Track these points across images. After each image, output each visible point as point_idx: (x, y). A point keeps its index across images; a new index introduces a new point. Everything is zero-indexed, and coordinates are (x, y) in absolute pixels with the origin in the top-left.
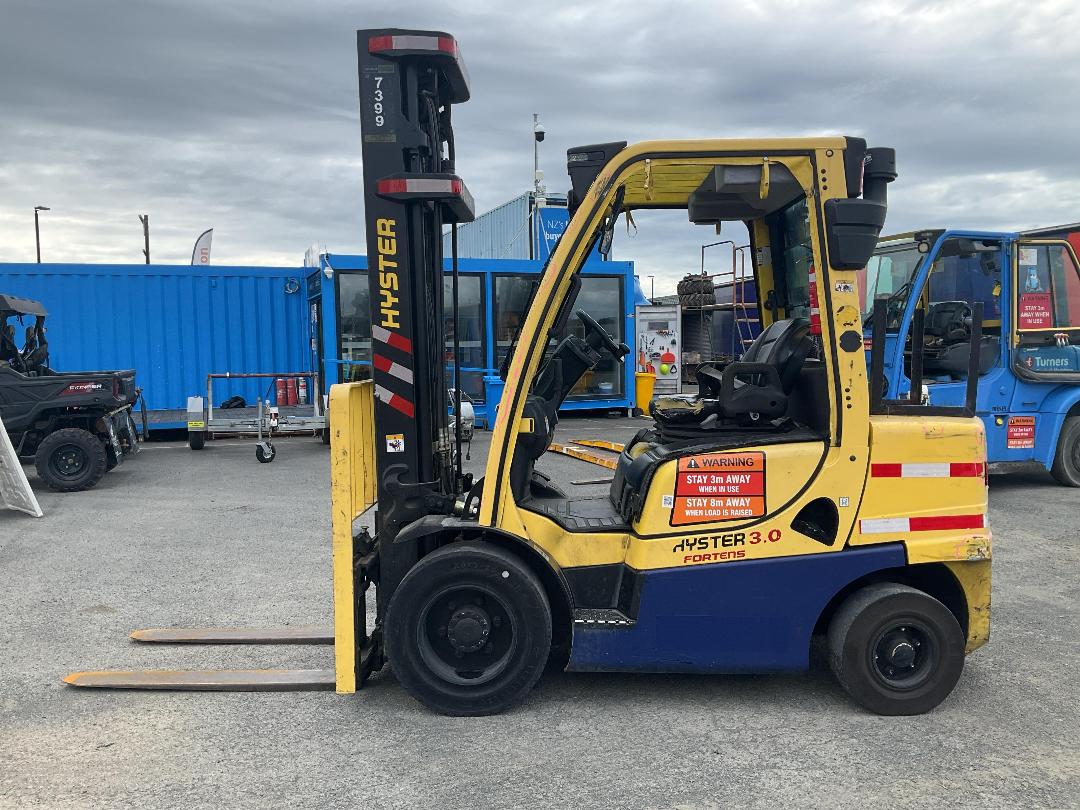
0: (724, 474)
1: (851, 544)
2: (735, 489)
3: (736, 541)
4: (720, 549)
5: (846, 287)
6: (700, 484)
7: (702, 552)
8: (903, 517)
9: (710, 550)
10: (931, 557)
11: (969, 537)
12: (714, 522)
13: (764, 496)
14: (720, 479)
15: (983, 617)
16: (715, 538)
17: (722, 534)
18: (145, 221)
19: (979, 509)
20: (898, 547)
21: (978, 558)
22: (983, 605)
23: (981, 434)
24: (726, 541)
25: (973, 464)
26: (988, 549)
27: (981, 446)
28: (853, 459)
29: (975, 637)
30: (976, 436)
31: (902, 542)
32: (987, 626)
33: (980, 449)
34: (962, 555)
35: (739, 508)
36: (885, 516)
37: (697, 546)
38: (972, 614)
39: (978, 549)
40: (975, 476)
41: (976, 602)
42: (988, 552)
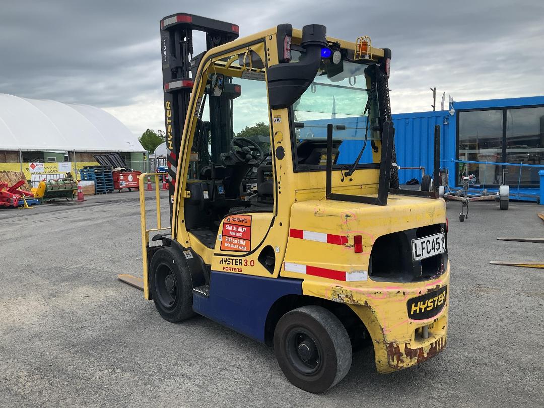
0: (237, 226)
1: (281, 275)
2: (240, 235)
3: (240, 263)
4: (234, 266)
5: (278, 120)
6: (230, 230)
7: (228, 266)
8: (303, 264)
9: (231, 266)
10: (313, 293)
11: (334, 285)
12: (234, 251)
13: (250, 240)
14: (235, 229)
15: (382, 348)
16: (233, 260)
17: (235, 258)
18: (434, 90)
19: (343, 267)
20: (299, 283)
21: (338, 301)
22: (380, 339)
23: (347, 216)
24: (235, 262)
25: (339, 236)
26: (347, 296)
27: (346, 225)
28: (281, 224)
29: (379, 361)
30: (341, 217)
31: (303, 280)
32: (386, 356)
33: (344, 227)
34: (329, 296)
35: (242, 245)
36: (296, 262)
37: (227, 262)
38: (375, 345)
39: (338, 295)
40: (340, 244)
41: (375, 336)
42: (347, 299)
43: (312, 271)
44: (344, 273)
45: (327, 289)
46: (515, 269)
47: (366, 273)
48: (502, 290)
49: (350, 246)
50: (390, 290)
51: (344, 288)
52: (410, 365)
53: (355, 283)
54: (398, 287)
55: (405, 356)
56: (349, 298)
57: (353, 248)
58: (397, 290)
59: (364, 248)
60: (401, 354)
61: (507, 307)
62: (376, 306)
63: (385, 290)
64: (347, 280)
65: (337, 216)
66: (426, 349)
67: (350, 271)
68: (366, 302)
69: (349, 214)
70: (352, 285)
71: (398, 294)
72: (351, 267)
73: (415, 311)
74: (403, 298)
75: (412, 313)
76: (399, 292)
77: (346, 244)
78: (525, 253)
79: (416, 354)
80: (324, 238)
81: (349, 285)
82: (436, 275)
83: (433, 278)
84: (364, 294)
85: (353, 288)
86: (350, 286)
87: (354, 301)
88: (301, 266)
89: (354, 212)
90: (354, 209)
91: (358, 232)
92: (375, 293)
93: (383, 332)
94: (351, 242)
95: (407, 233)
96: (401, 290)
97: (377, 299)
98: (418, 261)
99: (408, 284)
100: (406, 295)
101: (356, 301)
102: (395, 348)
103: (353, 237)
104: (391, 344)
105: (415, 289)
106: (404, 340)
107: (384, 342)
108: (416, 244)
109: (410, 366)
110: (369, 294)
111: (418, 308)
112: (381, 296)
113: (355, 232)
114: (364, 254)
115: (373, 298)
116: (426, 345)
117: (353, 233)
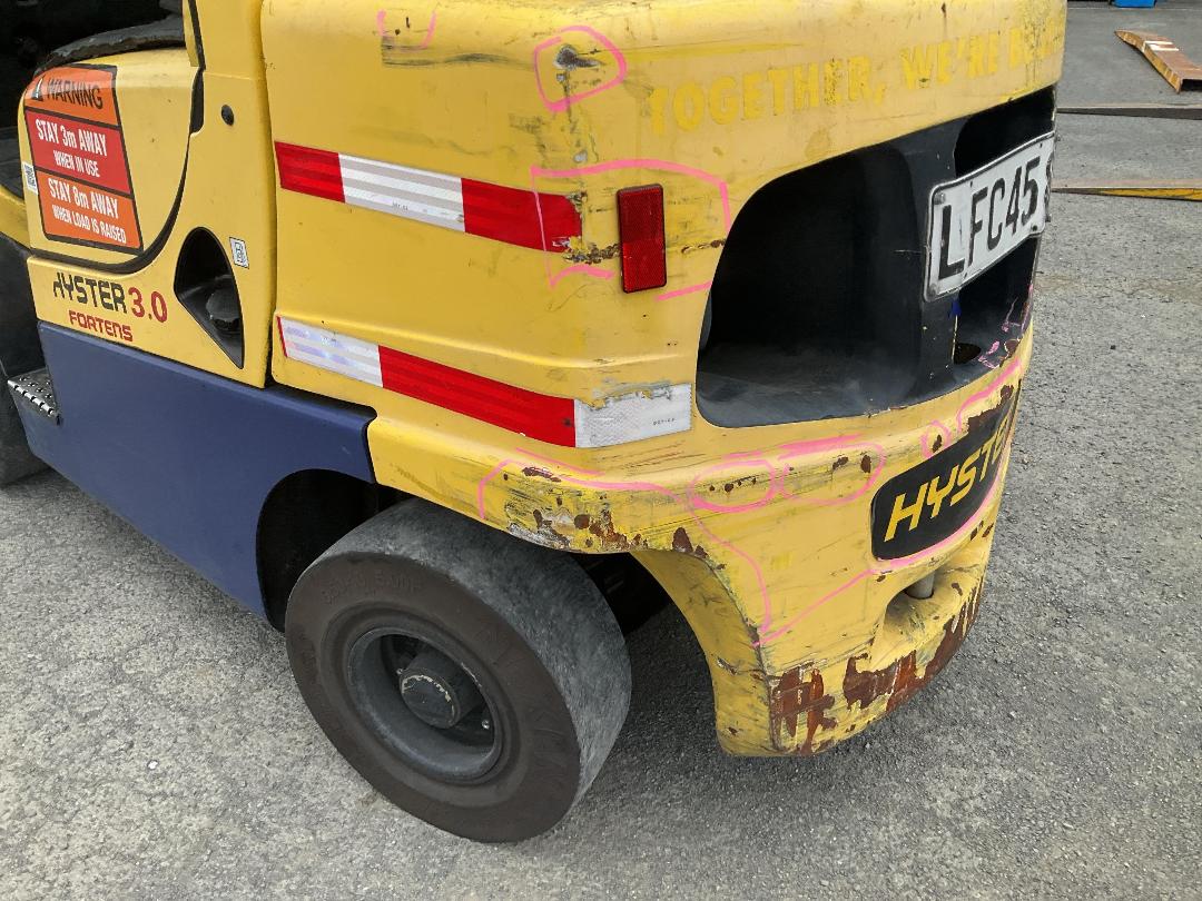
0: (75, 123)
1: (278, 376)
2: (93, 169)
3: (117, 300)
4: (103, 313)
6: (54, 145)
7: (84, 308)
8: (364, 337)
9: (91, 309)
10: (419, 483)
11: (516, 463)
13: (132, 199)
14: (69, 138)
15: (747, 692)
16: (93, 283)
17: (100, 277)
19: (554, 373)
20: (353, 422)
21: (539, 539)
22: (740, 662)
23: (570, 58)
24: (104, 295)
25: (531, 194)
26: (582, 522)
27: (562, 115)
28: (228, 117)
29: (733, 731)
30: (535, 67)
31: (370, 413)
32: (764, 718)
33: (556, 131)
34: (493, 511)
35: (108, 220)
36: (329, 321)
37: (75, 293)
38: (720, 676)
39: (537, 514)
40: (537, 245)
41: (718, 646)
42: (585, 534)
43: (405, 372)
44: (566, 406)
45: (484, 477)
46: (1100, 204)
47: (684, 395)
48: (1083, 280)
49: (594, 256)
50: (799, 461)
51: (564, 483)
52: (861, 725)
53: (626, 450)
54: (840, 440)
55: (841, 703)
56: (596, 530)
57: (611, 266)
58: (833, 454)
59: (673, 263)
60: (830, 702)
61: (1113, 348)
62: (727, 543)
63: (777, 463)
64: (582, 438)
65: (507, 61)
66: (926, 653)
67: (596, 392)
68: (681, 537)
69: (582, 43)
70: (607, 464)
71: (840, 472)
72: (599, 370)
73: (904, 524)
74: (859, 484)
75: (890, 535)
76: (843, 461)
77: (572, 242)
78: (1116, 151)
79: (888, 682)
80: (448, 205)
81: (591, 465)
82: (1002, 337)
83: (992, 358)
84: (670, 500)
85: (615, 480)
86: (598, 472)
87: (618, 537)
88: (353, 348)
89: (617, 34)
90: (612, 10)
91: (638, 163)
92: (729, 488)
93: (756, 638)
94: (600, 228)
95: (908, 153)
96: (853, 452)
97: (736, 509)
98: (947, 297)
99: (889, 415)
100: (873, 471)
101: (630, 539)
102: (807, 687)
103: (610, 201)
104: (790, 678)
105: (919, 432)
106: (846, 648)
107: (759, 674)
108: (947, 212)
109: (858, 730)
110: (695, 496)
111: (915, 511)
112: (756, 494)
113: (621, 164)
114: (672, 294)
115: (718, 510)
116: (925, 638)
117: (613, 174)
